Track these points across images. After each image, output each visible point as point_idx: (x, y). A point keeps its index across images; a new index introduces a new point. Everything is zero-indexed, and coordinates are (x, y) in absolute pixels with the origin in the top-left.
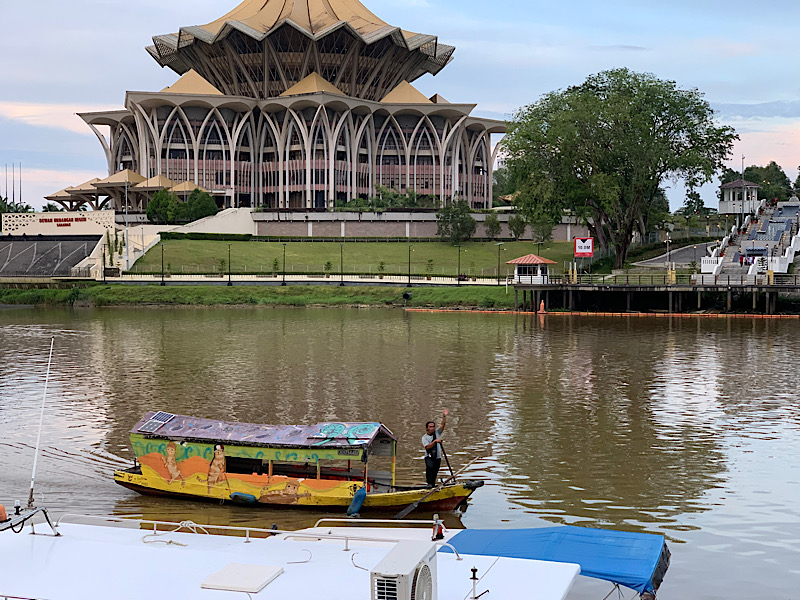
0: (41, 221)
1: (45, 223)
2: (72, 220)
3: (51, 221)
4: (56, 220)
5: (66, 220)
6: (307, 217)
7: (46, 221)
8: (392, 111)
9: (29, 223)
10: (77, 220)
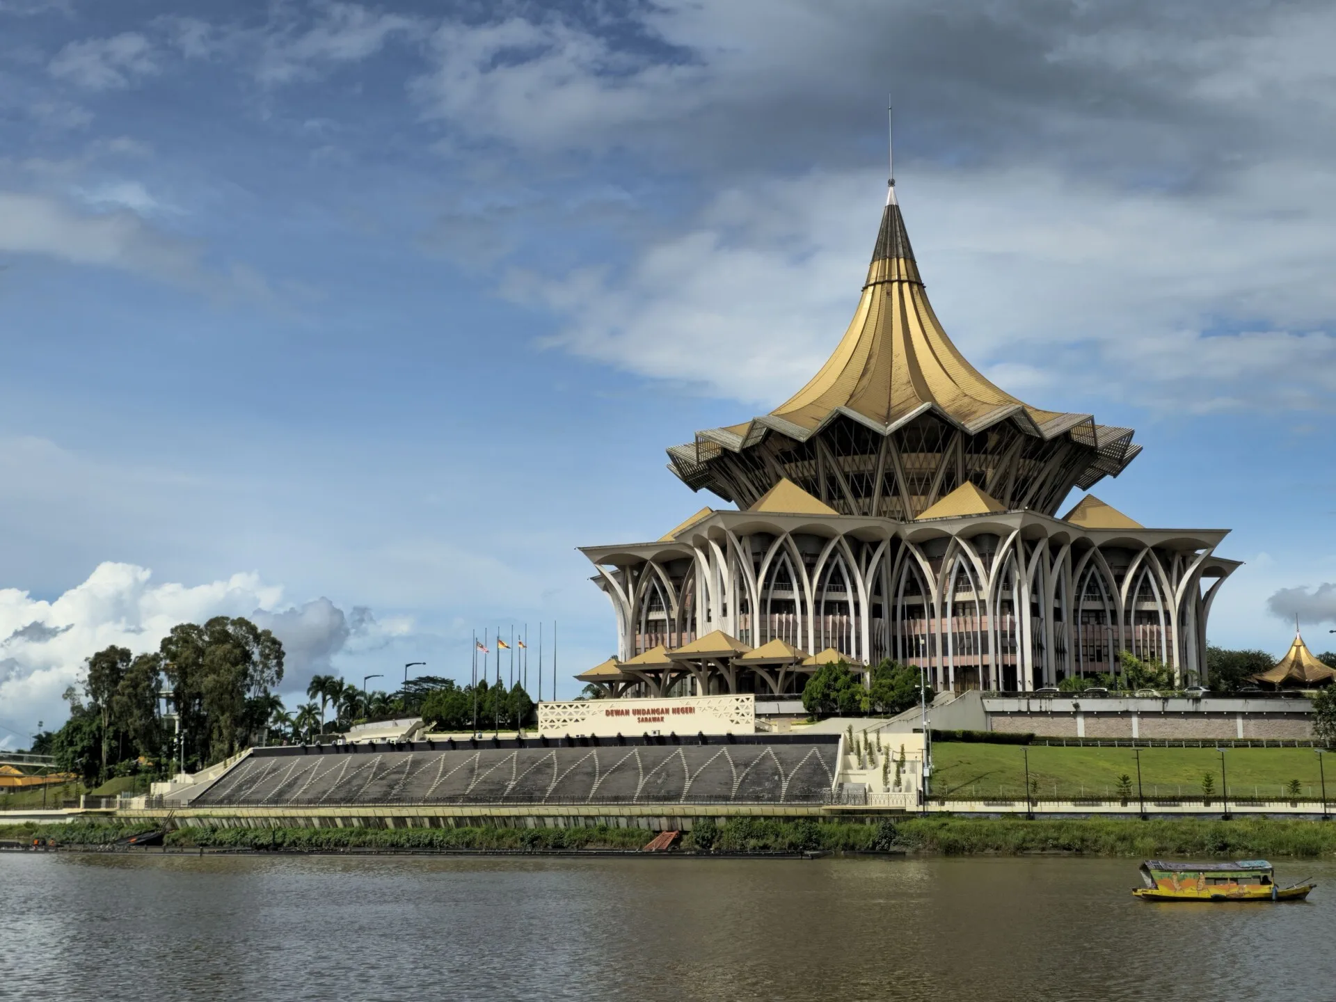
0: (608, 713)
1: (616, 718)
2: (667, 711)
3: (627, 712)
4: (636, 712)
5: (654, 711)
6: (1076, 706)
7: (618, 713)
8: (1098, 541)
9: (587, 717)
10: (676, 711)
